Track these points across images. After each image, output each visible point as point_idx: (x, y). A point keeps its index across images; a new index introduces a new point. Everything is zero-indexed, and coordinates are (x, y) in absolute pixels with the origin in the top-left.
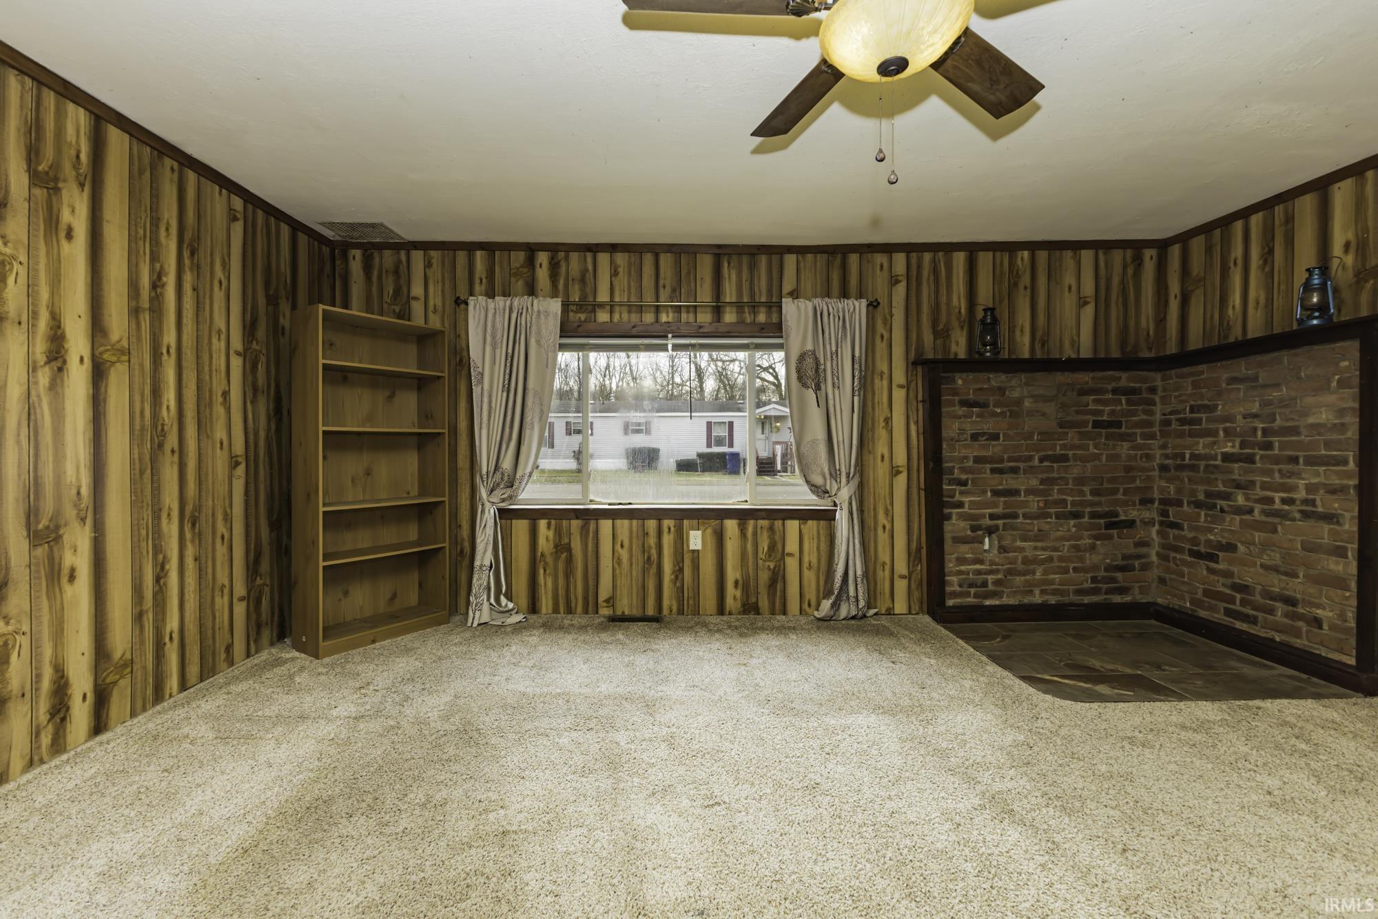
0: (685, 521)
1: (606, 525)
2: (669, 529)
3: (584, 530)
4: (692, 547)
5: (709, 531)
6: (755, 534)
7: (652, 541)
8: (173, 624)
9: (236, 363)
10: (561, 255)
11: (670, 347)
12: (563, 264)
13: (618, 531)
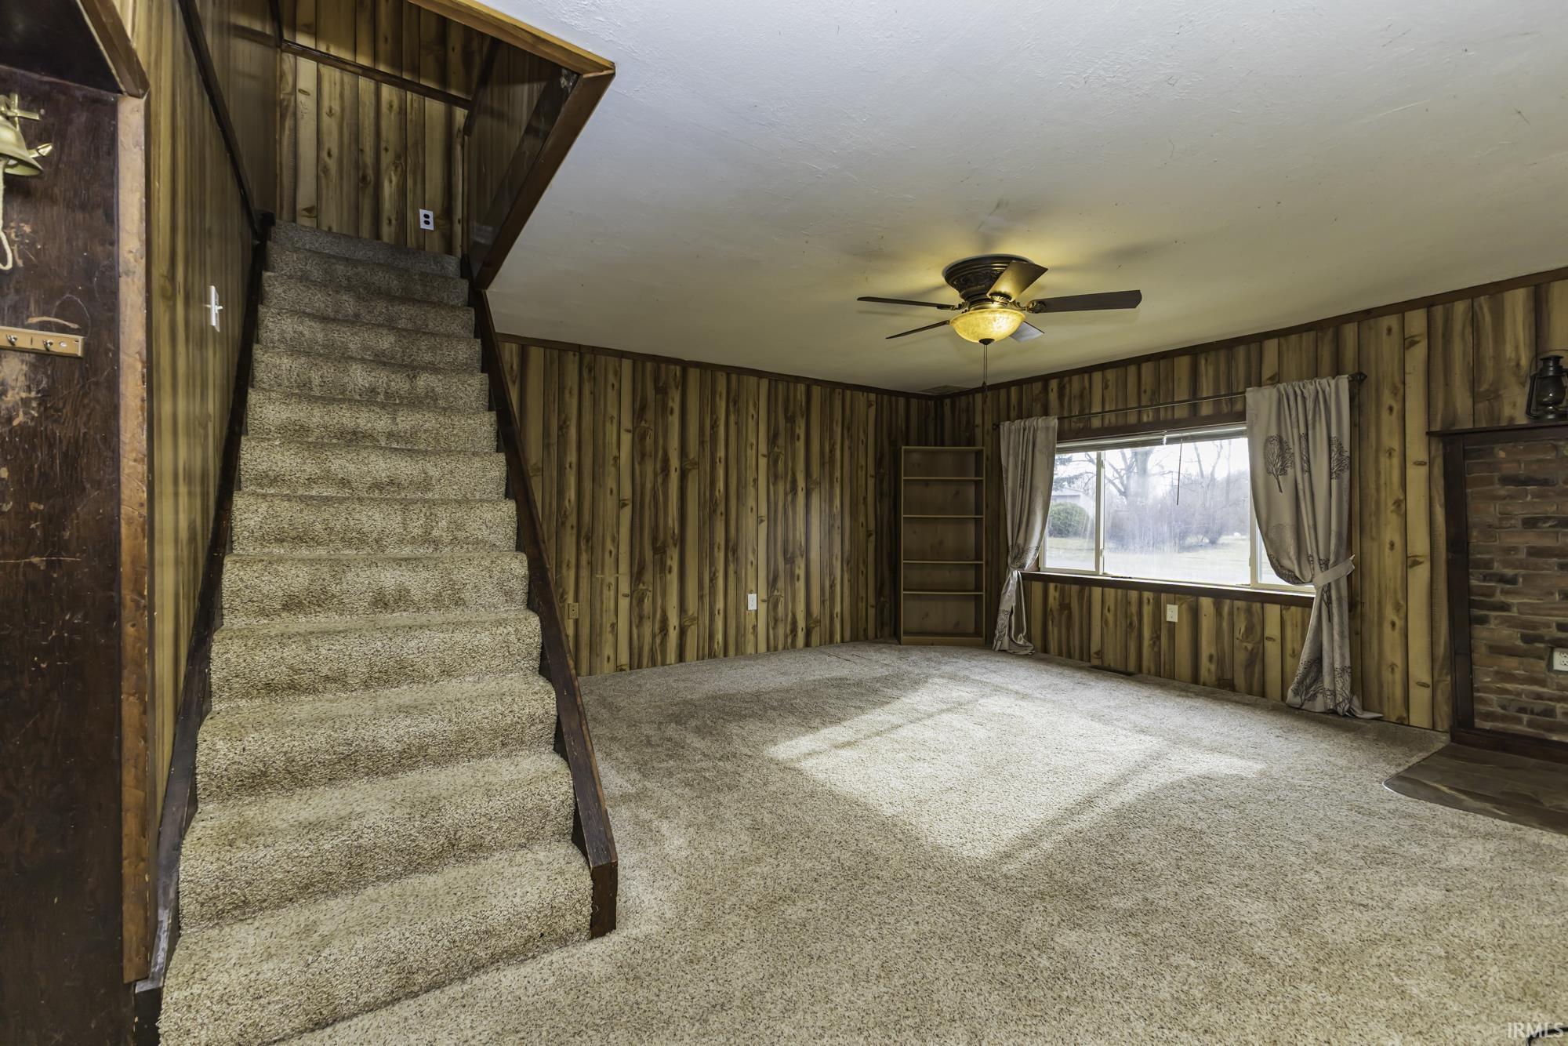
0: (1163, 595)
1: (1097, 592)
2: (1149, 600)
3: (1081, 593)
4: (1169, 619)
5: (1184, 606)
6: (1231, 613)
7: (1134, 609)
8: (838, 609)
9: (871, 481)
10: (1066, 379)
11: (1165, 441)
12: (1067, 386)
13: (1107, 597)
